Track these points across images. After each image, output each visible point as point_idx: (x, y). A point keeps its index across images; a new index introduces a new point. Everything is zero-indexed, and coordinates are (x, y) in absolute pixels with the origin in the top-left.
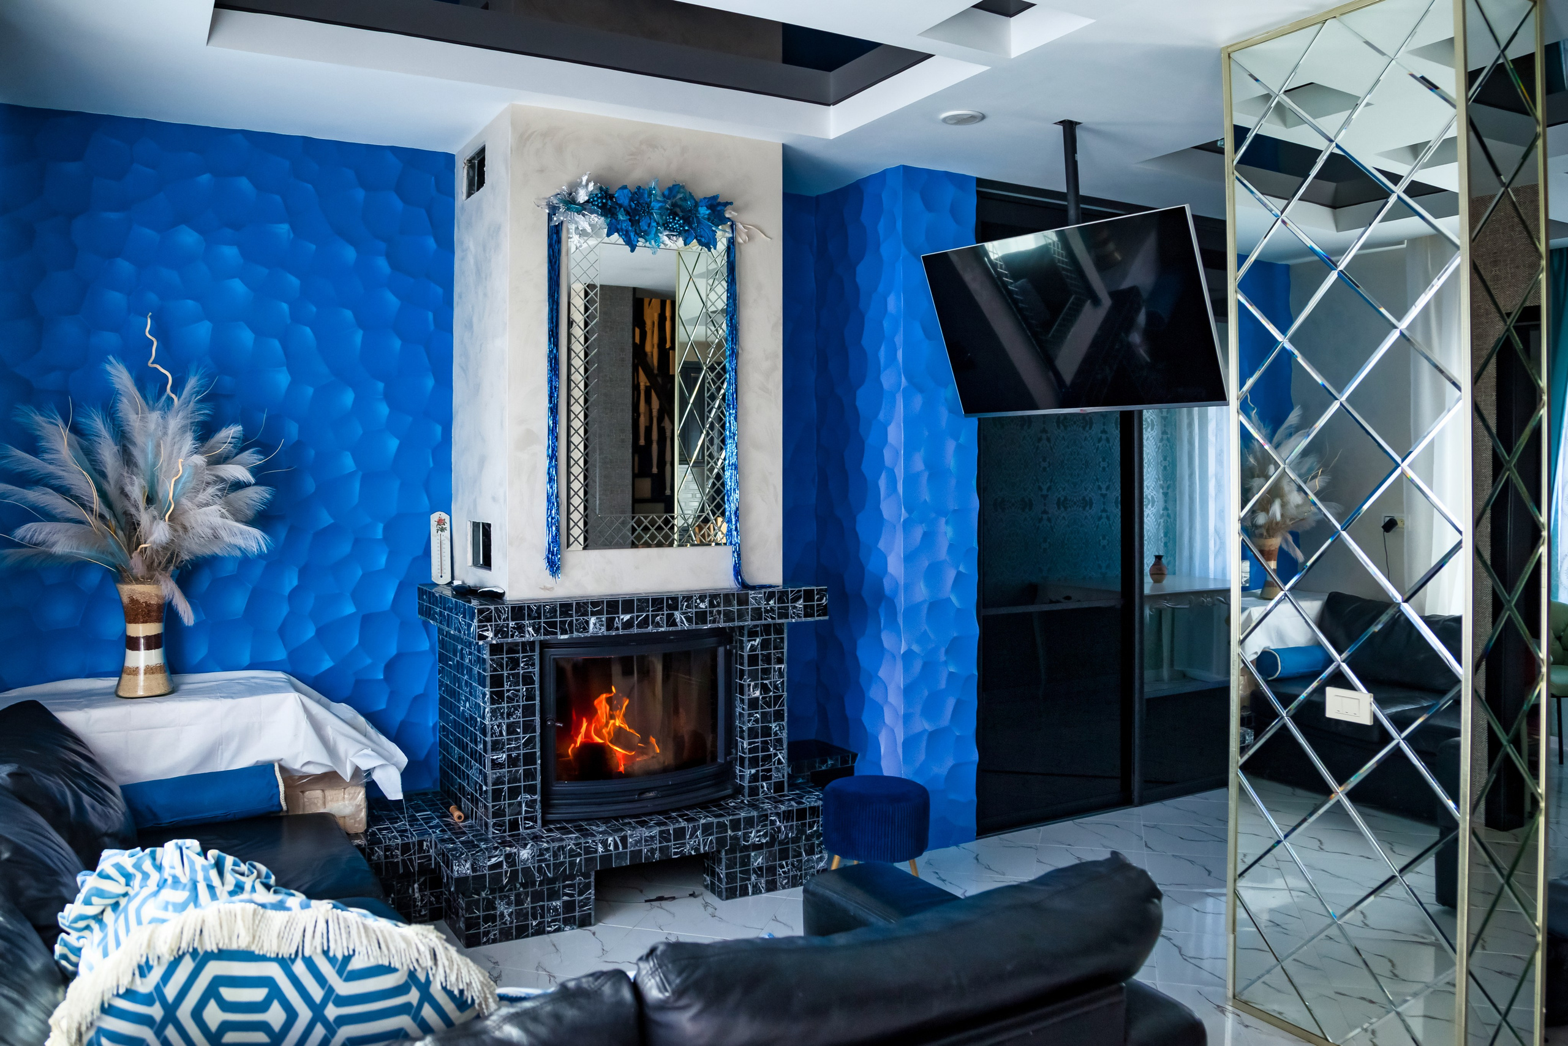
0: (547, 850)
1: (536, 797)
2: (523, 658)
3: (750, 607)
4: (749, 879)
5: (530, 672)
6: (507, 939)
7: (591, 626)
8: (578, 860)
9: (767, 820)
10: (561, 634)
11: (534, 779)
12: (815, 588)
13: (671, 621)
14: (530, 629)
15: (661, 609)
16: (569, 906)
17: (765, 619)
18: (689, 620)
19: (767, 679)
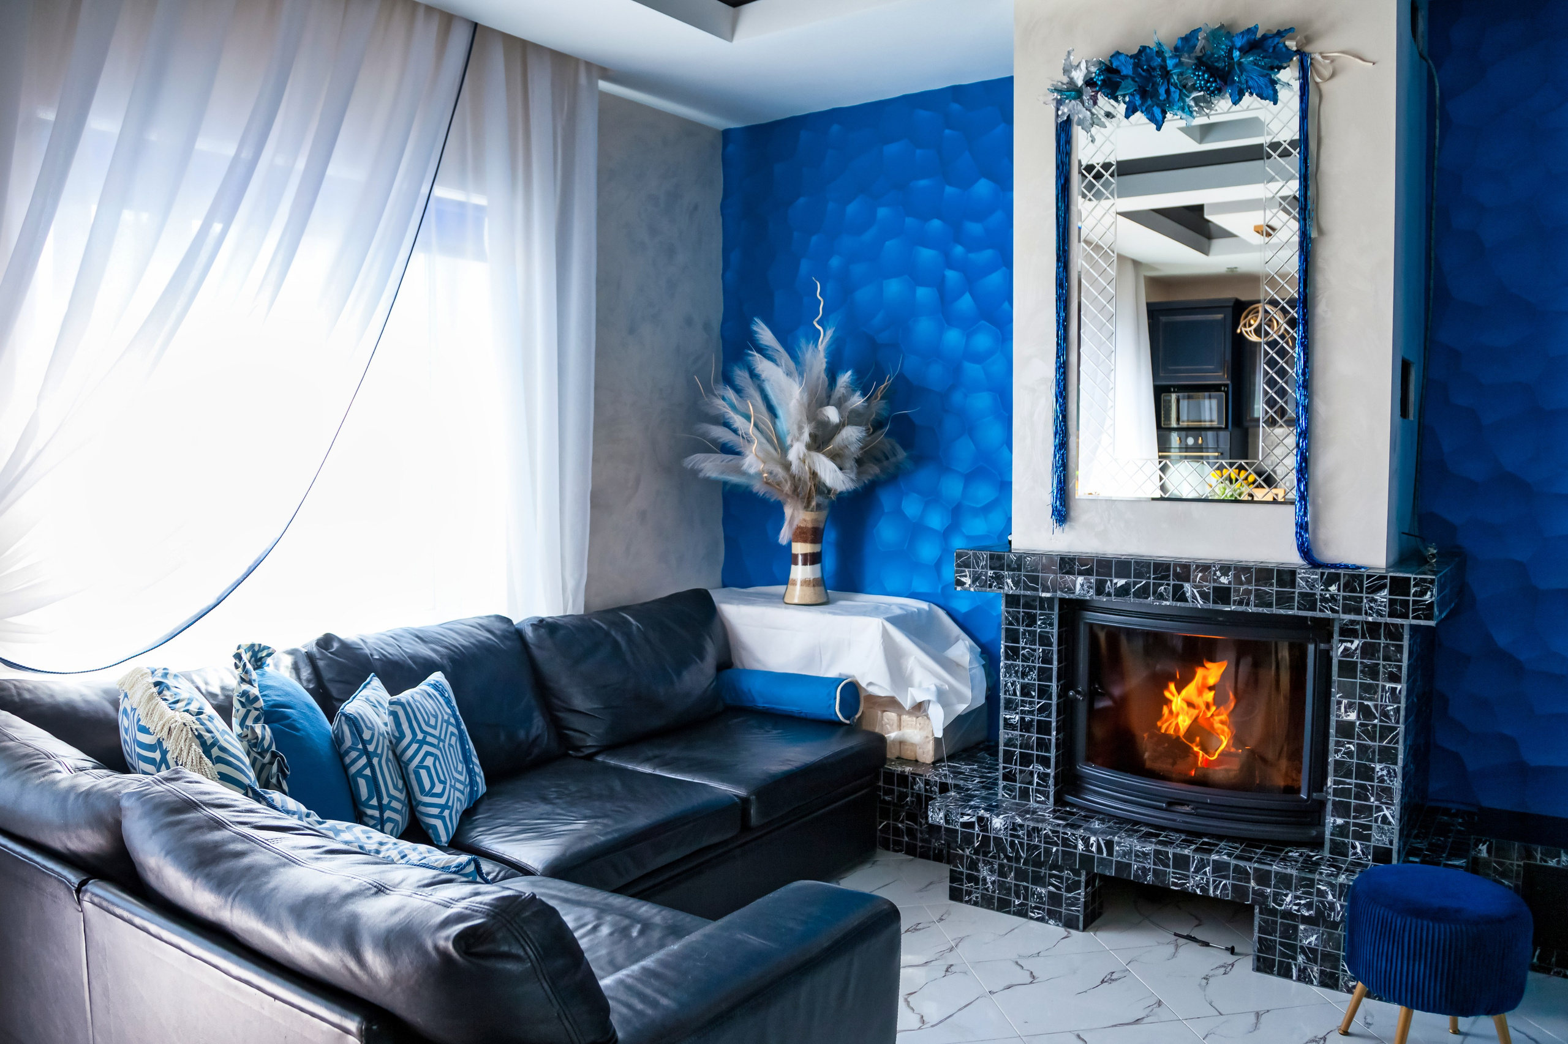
0: (1021, 826)
1: (1049, 771)
2: (1041, 615)
3: (1297, 591)
4: (1295, 959)
5: (1048, 632)
6: (988, 908)
7: (1078, 587)
8: (1054, 849)
9: (1313, 887)
10: (1043, 591)
11: (1048, 750)
12: (1412, 576)
13: (1179, 595)
14: (1009, 581)
15: (1166, 577)
16: (1055, 899)
17: (1321, 610)
18: (1204, 596)
19: (1370, 699)
